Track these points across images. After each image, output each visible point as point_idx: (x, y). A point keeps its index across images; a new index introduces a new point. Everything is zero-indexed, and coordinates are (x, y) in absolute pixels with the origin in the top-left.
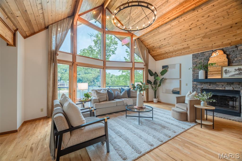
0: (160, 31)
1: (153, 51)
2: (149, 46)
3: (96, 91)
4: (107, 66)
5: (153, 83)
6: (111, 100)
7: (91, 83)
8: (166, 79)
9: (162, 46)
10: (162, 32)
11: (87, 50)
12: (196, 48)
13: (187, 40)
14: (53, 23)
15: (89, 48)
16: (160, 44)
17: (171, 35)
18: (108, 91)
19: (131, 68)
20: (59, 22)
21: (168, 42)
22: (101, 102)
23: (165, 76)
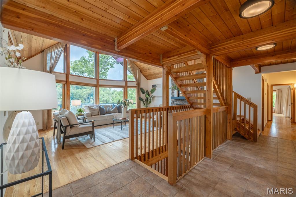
1: (144, 71)
2: (141, 66)
3: (89, 107)
4: (100, 84)
5: (145, 100)
6: (102, 115)
7: (85, 101)
8: (154, 97)
11: (79, 62)
14: (48, 48)
15: (82, 59)
18: (99, 107)
19: (124, 86)
20: (54, 46)
22: (93, 116)
23: (153, 94)
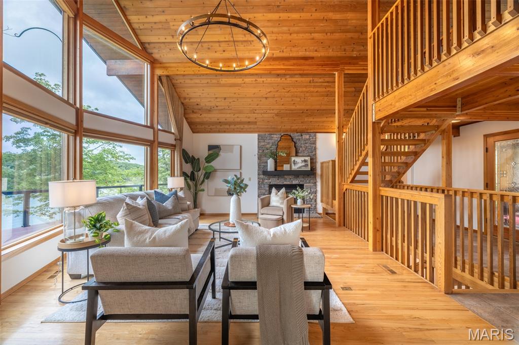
0: (221, 82)
1: (193, 112)
2: (189, 100)
8: (215, 170)
9: (216, 108)
10: (224, 85)
12: (264, 127)
13: (257, 111)
16: (213, 104)
17: (238, 96)
19: (151, 141)
21: (229, 104)
23: (213, 165)
